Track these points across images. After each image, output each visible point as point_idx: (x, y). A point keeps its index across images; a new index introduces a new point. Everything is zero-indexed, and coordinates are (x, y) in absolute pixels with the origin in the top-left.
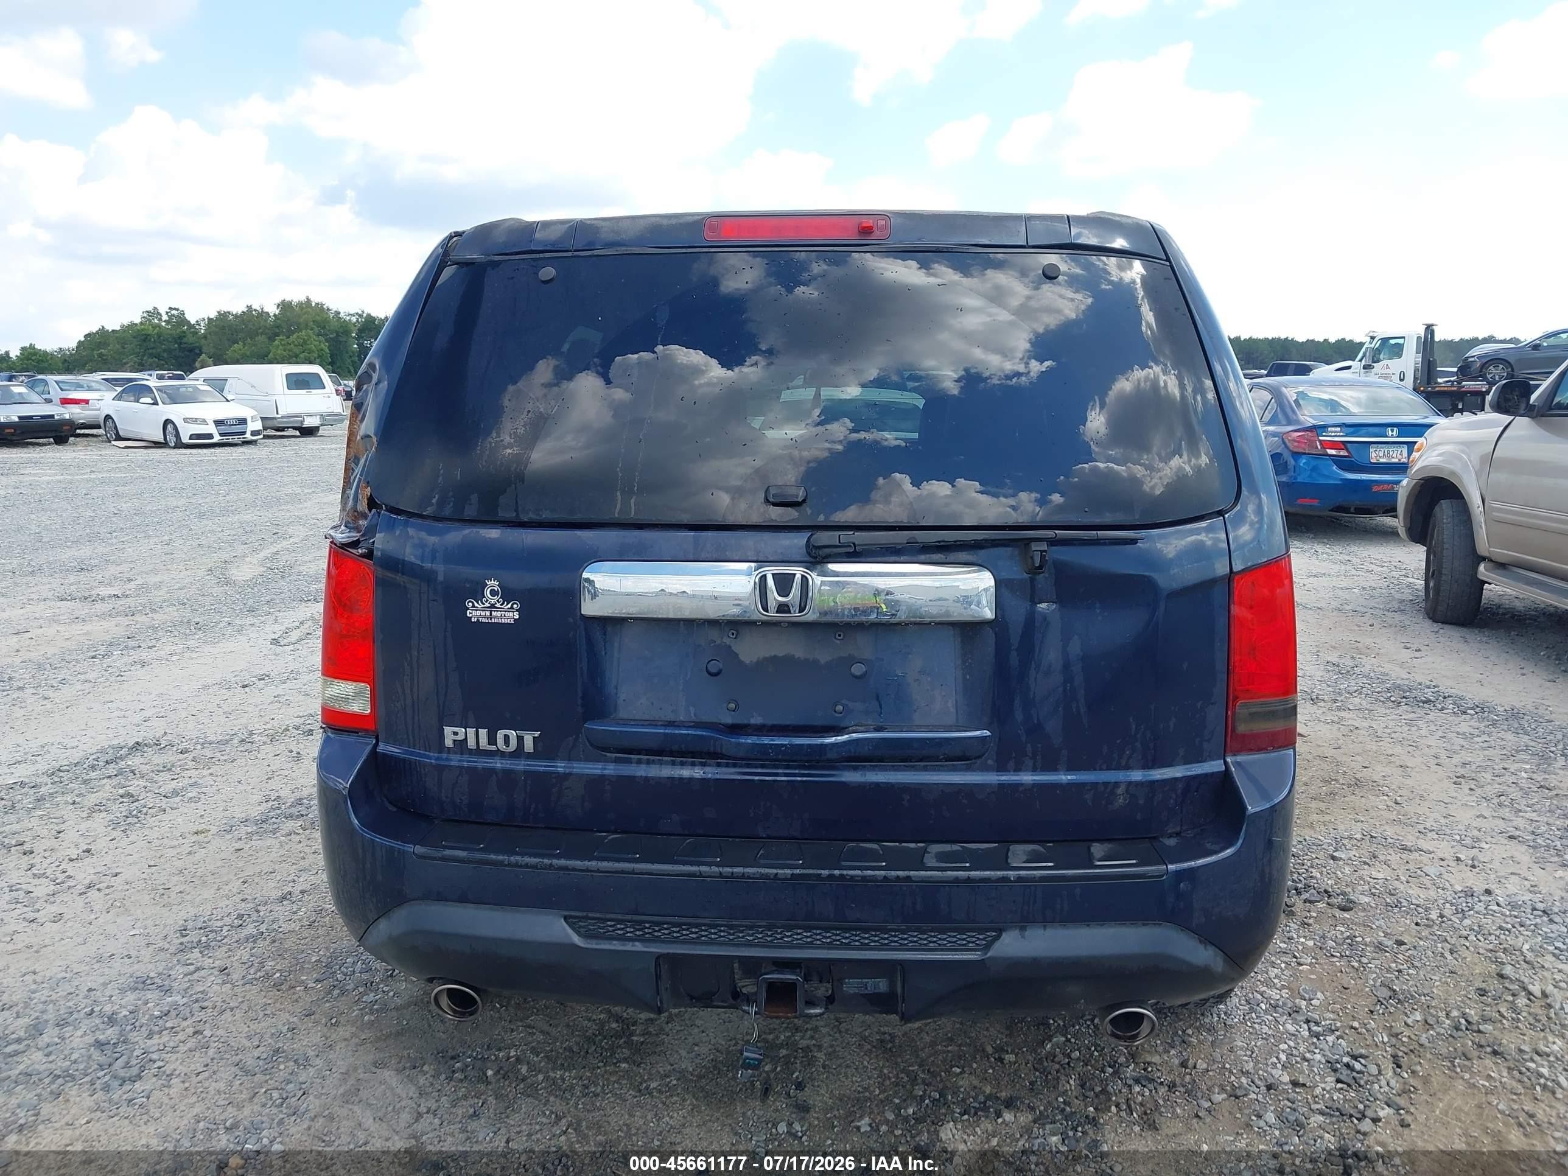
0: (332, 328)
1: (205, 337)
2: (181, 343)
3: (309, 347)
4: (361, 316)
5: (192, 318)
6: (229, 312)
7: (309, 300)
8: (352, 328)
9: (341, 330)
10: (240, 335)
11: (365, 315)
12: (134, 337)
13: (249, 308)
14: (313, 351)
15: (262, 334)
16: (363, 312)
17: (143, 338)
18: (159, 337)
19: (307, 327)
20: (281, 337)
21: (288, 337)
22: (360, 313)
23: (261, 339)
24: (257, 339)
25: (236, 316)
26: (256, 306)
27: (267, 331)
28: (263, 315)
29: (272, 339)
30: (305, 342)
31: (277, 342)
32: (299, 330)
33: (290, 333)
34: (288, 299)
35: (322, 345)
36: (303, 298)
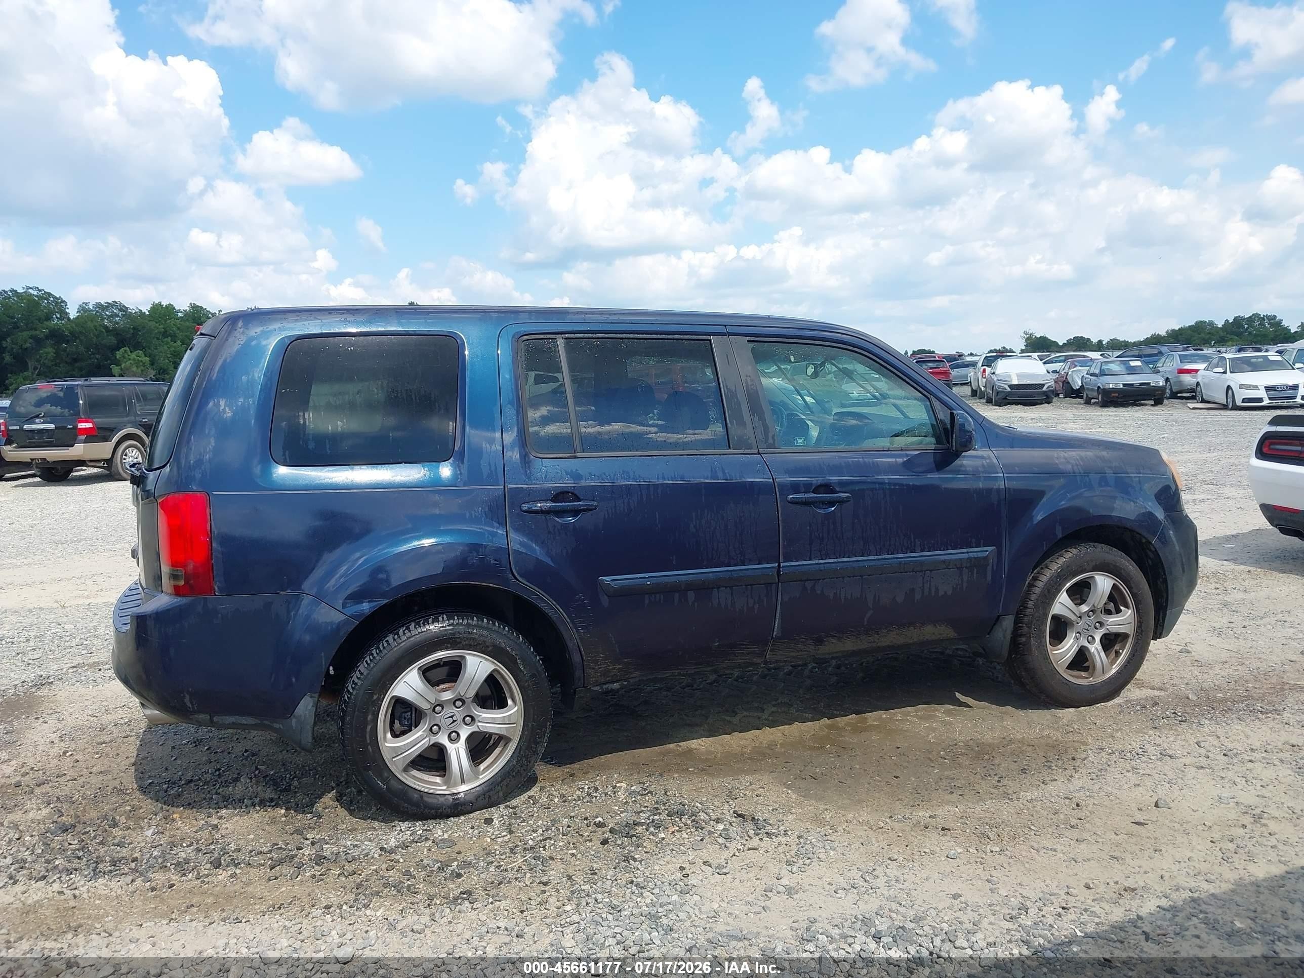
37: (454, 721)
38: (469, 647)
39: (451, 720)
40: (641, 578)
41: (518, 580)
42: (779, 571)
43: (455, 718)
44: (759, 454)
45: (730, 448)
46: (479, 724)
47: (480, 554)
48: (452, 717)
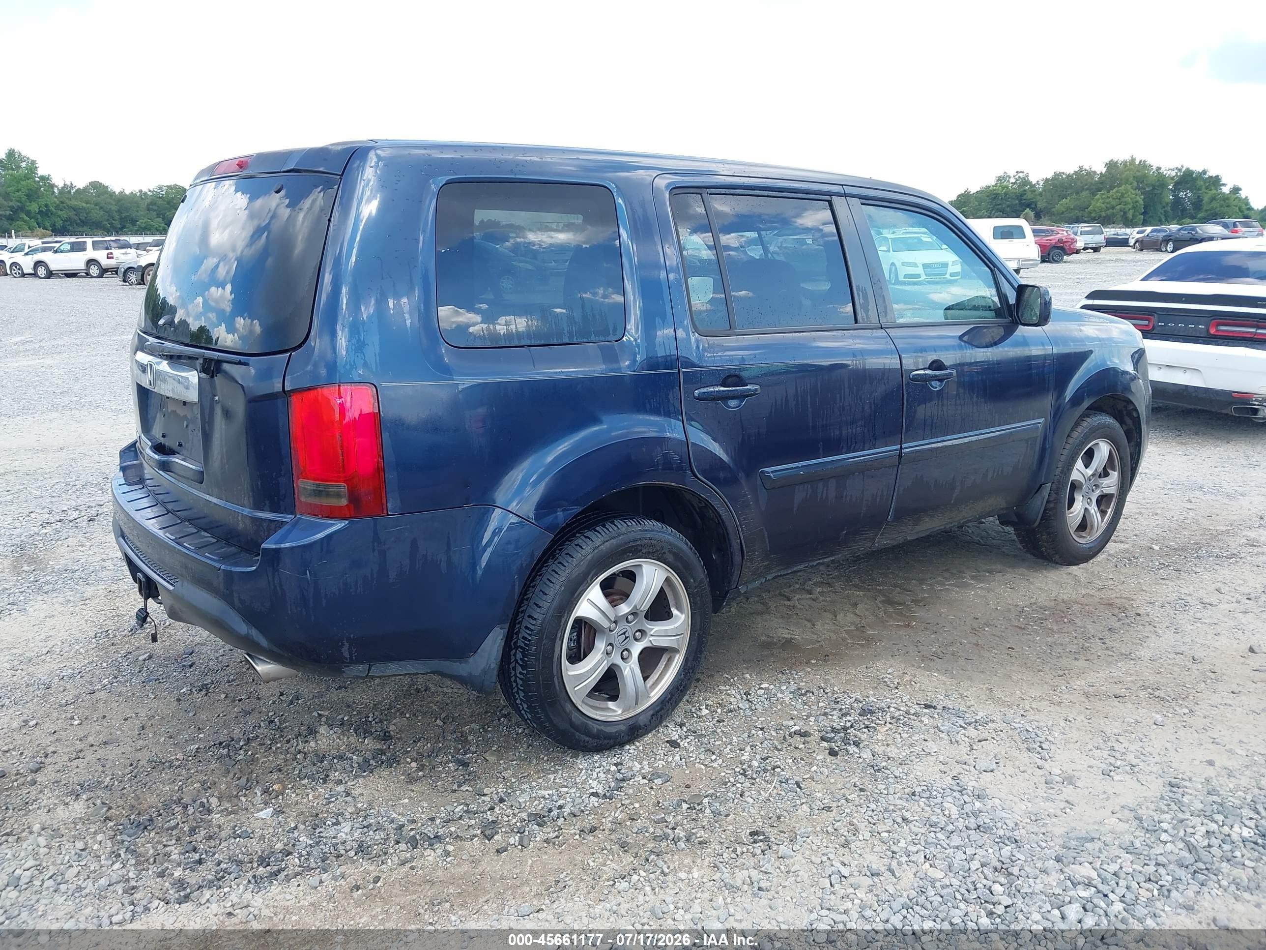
0: (1149, 182)
1: (1041, 194)
2: (1021, 200)
3: (1126, 199)
4: (1180, 170)
5: (1033, 179)
6: (1063, 173)
7: (1133, 160)
8: (1169, 181)
9: (1157, 184)
10: (1069, 191)
11: (1184, 169)
12: (988, 196)
13: (1081, 168)
14: (1129, 204)
15: (1087, 189)
16: (1183, 166)
17: (994, 196)
18: (1006, 196)
19: (1127, 181)
20: (1102, 192)
21: (1109, 192)
22: (1180, 167)
23: (1085, 194)
24: (1081, 194)
25: (1069, 176)
26: (1086, 167)
27: (1092, 187)
28: (1091, 174)
29: (1094, 194)
30: (1123, 195)
31: (1098, 196)
32: (1120, 185)
33: (1112, 187)
34: (1115, 159)
35: (1138, 198)
36: (1127, 158)
37: (626, 638)
38: (647, 556)
39: (623, 637)
40: (795, 468)
41: (697, 477)
42: (901, 453)
43: (627, 635)
44: (882, 328)
45: (856, 322)
46: (651, 639)
47: (664, 449)
48: (624, 633)
